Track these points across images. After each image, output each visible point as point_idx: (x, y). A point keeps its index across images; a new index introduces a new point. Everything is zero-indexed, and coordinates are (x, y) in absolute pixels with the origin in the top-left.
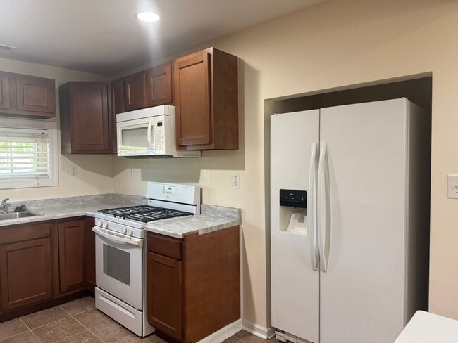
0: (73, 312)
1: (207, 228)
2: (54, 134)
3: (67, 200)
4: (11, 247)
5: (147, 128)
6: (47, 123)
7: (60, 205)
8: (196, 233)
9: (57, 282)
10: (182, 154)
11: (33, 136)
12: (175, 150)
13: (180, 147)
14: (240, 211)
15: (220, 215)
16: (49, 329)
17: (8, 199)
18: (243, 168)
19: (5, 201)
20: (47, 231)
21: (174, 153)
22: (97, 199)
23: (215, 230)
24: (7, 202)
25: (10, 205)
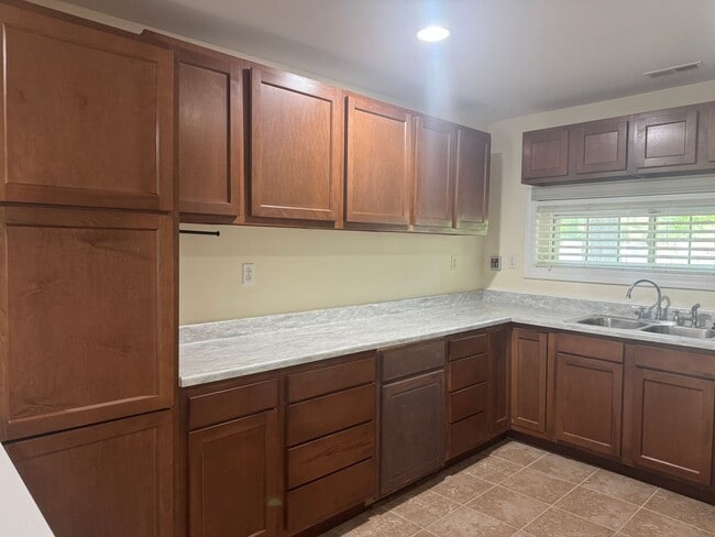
17: (698, 306)
19: (695, 308)
24: (699, 310)
25: (704, 316)
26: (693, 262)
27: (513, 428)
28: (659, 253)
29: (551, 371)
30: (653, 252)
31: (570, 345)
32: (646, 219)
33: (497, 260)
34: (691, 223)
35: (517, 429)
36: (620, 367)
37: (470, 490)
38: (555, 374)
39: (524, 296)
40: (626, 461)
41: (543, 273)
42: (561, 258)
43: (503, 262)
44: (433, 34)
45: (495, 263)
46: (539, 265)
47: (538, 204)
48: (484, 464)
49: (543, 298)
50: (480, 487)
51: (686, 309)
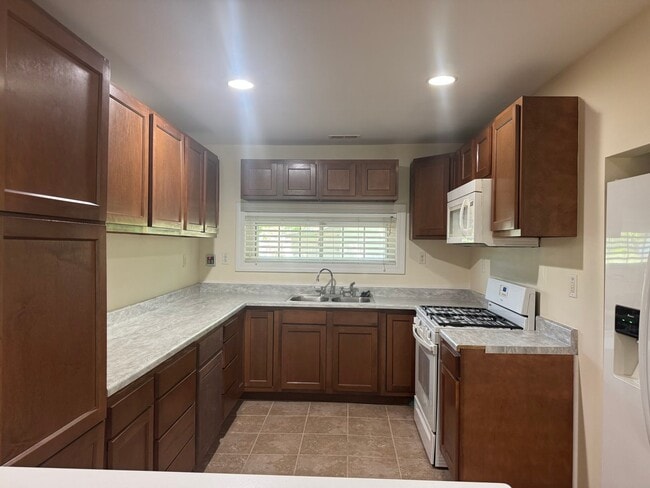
0: (392, 415)
1: (503, 347)
2: (402, 218)
3: (412, 291)
4: (342, 330)
5: (459, 210)
6: (396, 206)
7: (404, 296)
8: (482, 349)
9: (383, 378)
10: (500, 242)
11: (384, 221)
12: (491, 237)
13: (497, 233)
14: (574, 334)
15: (553, 336)
16: (361, 422)
17: (354, 283)
18: (580, 267)
19: (352, 285)
20: (374, 320)
21: (489, 240)
22: (448, 294)
23: (518, 352)
24: (354, 286)
25: (357, 289)
26: (345, 256)
27: (246, 390)
28: (325, 250)
29: (277, 339)
30: (321, 250)
31: (289, 318)
32: (317, 229)
33: (212, 258)
34: (343, 232)
35: (250, 390)
36: (324, 328)
37: (245, 443)
38: (280, 341)
39: (236, 286)
40: (330, 391)
41: (251, 267)
42: (260, 255)
43: (216, 260)
44: (241, 85)
45: (211, 260)
46: (247, 261)
47: (246, 214)
48: (238, 422)
49: (252, 286)
50: (251, 438)
51: (347, 286)
